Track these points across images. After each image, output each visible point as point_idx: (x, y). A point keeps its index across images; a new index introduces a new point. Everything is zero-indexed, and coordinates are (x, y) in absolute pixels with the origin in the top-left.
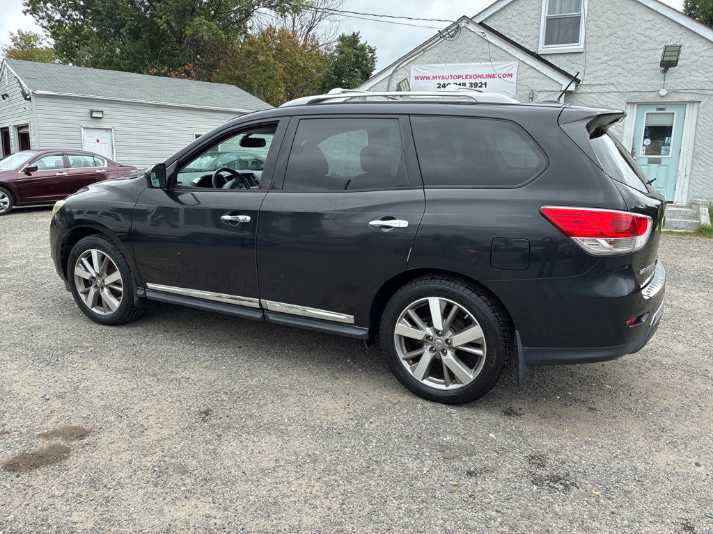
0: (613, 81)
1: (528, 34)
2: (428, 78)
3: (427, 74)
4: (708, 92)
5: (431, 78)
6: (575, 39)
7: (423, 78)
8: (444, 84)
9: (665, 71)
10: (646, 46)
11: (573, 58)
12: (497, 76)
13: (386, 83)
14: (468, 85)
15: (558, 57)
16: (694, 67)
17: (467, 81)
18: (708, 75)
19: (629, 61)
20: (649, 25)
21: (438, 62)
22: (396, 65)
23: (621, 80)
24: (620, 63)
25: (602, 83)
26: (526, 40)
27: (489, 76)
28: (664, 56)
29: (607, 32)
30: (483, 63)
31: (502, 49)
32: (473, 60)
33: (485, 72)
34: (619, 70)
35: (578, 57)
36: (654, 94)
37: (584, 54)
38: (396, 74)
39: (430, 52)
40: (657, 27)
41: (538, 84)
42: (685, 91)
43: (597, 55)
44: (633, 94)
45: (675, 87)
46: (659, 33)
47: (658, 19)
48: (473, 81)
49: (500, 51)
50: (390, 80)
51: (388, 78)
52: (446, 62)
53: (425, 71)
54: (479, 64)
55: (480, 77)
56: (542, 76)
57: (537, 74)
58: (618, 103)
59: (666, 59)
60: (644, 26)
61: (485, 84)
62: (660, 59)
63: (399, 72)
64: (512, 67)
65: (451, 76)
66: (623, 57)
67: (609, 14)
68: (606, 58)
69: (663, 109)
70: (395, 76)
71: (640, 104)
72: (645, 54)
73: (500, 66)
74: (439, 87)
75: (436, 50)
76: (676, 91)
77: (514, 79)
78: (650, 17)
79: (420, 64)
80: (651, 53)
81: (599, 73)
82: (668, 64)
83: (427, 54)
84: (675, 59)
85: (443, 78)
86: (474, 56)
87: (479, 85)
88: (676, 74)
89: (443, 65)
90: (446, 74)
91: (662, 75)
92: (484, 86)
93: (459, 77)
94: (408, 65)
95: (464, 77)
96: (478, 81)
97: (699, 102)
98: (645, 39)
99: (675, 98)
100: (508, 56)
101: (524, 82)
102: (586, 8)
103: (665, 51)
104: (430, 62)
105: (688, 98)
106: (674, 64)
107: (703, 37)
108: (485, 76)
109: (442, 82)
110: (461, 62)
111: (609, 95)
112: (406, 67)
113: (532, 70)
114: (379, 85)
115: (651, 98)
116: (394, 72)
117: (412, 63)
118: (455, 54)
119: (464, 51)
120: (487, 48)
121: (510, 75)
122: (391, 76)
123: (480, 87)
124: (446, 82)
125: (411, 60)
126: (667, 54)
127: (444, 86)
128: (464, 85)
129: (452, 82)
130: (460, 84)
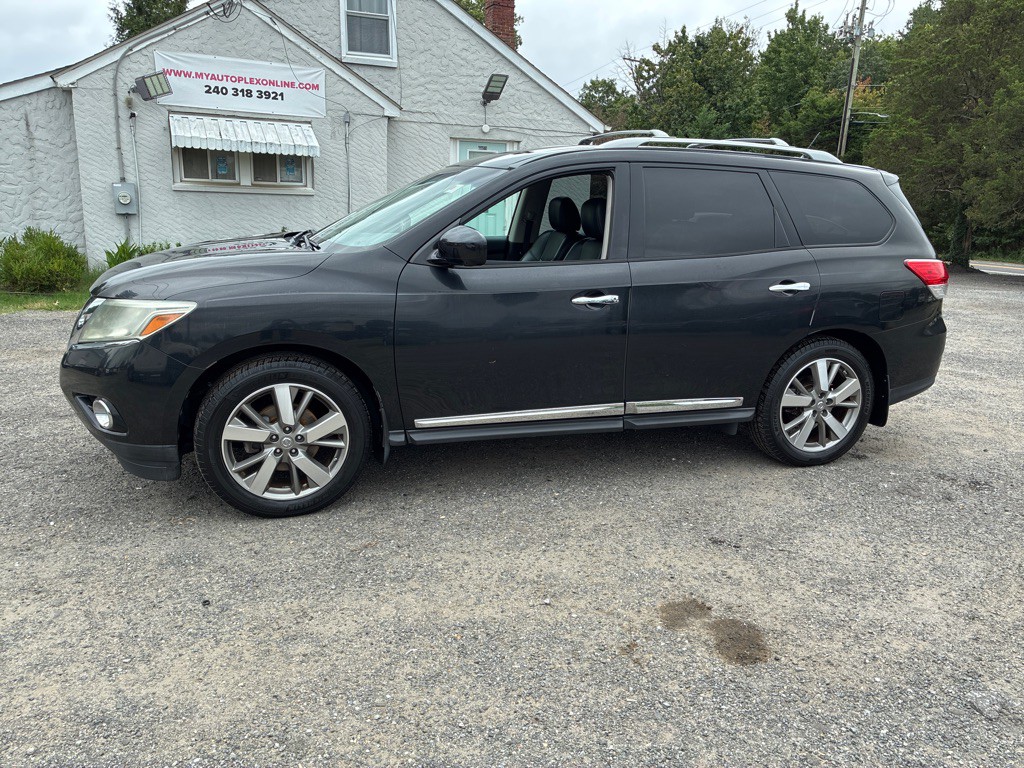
0: (433, 109)
1: (325, 32)
2: (188, 75)
3: (187, 68)
4: (526, 131)
5: (193, 75)
6: (386, 50)
7: (178, 74)
8: (217, 87)
9: (485, 104)
10: (464, 71)
11: (386, 73)
12: (297, 85)
13: (111, 74)
14: (255, 94)
15: (368, 70)
16: (511, 101)
17: (254, 88)
18: (525, 112)
19: (448, 86)
20: (465, 45)
21: (200, 51)
22: (128, 46)
23: (442, 110)
24: (440, 88)
25: (422, 110)
26: (324, 39)
27: (286, 84)
28: (488, 86)
29: (421, 46)
30: (274, 64)
31: (299, 47)
32: (259, 57)
33: (279, 77)
34: (439, 97)
35: (391, 73)
36: (476, 129)
37: (397, 71)
38: (127, 61)
39: (185, 32)
40: (473, 49)
41: (355, 104)
42: (506, 129)
43: (413, 73)
44: (456, 127)
45: (496, 124)
46: (475, 56)
47: (474, 41)
48: (263, 89)
49: (297, 49)
50: (117, 70)
51: (115, 65)
52: (215, 53)
53: (180, 63)
54: (268, 63)
55: (272, 83)
56: (357, 93)
57: (352, 91)
58: (442, 138)
59: (490, 90)
60: (461, 45)
61: (282, 94)
62: (483, 90)
63: (133, 58)
64: (317, 76)
65: (227, 77)
66: (442, 80)
67: (421, 23)
68: (422, 80)
69: (485, 148)
70: (126, 63)
71: (463, 141)
72: (463, 80)
73: (303, 72)
74: (208, 92)
75: (194, 32)
76: (497, 128)
77: (322, 91)
78: (465, 35)
79: (170, 50)
80: (470, 80)
81: (418, 98)
82: (489, 96)
83: (180, 35)
84: (498, 90)
85: (213, 77)
86: (259, 51)
87: (273, 95)
89: (212, 57)
90: (219, 72)
91: (482, 108)
92: (279, 97)
93: (240, 79)
94: (150, 49)
96: (271, 89)
97: (519, 142)
98: (462, 62)
99: (497, 136)
100: (309, 58)
101: (338, 98)
102: (395, 10)
103: (490, 80)
104: (187, 49)
105: (509, 137)
106: (496, 96)
107: (518, 68)
108: (279, 84)
109: (213, 84)
110: (241, 57)
111: (430, 126)
112: (144, 52)
113: (345, 83)
114: (96, 76)
115: (474, 134)
116: (124, 57)
117: (154, 47)
118: (229, 44)
119: (244, 41)
120: (279, 42)
121: (316, 87)
122: (118, 63)
123: (274, 98)
124: (220, 85)
125: (154, 40)
126: (492, 84)
127: (217, 90)
128: (249, 93)
129: (230, 86)
130: (242, 91)
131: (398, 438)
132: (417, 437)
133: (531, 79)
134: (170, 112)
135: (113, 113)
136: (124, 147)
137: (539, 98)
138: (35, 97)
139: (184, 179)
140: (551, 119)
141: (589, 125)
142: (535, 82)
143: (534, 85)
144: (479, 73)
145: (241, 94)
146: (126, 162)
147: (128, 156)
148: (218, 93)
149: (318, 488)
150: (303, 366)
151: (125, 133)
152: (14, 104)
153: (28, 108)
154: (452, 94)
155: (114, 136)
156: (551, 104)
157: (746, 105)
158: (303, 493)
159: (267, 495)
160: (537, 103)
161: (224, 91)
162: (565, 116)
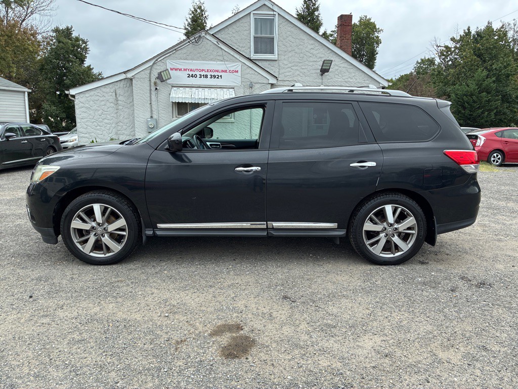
0: (294, 79)
1: (243, 46)
2: (180, 70)
3: (180, 67)
5: (183, 70)
6: (272, 52)
7: (176, 70)
8: (192, 75)
9: (322, 75)
10: (311, 59)
11: (272, 63)
12: (228, 71)
13: (148, 72)
14: (209, 76)
15: (263, 62)
16: (336, 73)
17: (209, 74)
18: (344, 78)
19: (303, 67)
20: (312, 47)
21: (186, 59)
22: (155, 59)
23: (299, 79)
24: (298, 68)
25: (289, 79)
26: (243, 49)
27: (223, 71)
28: (322, 66)
29: (290, 49)
30: (218, 62)
31: (230, 54)
32: (211, 60)
33: (220, 68)
34: (298, 72)
35: (274, 63)
37: (277, 62)
39: (180, 51)
40: (316, 48)
41: (255, 78)
43: (285, 62)
45: (327, 84)
46: (317, 52)
47: (317, 44)
48: (213, 74)
50: (151, 69)
51: (150, 68)
52: (192, 59)
53: (177, 65)
54: (215, 62)
55: (217, 71)
56: (256, 73)
57: (254, 72)
59: (324, 68)
60: (310, 47)
61: (221, 76)
62: (320, 68)
63: (158, 64)
64: (237, 66)
65: (197, 69)
66: (300, 65)
67: (290, 38)
68: (290, 65)
70: (155, 66)
72: (311, 64)
73: (230, 65)
74: (188, 77)
75: (184, 51)
77: (239, 74)
78: (312, 42)
79: (173, 59)
80: (314, 63)
81: (287, 74)
82: (324, 71)
83: (178, 52)
84: (328, 68)
85: (191, 70)
86: (212, 57)
87: (217, 77)
88: (328, 77)
89: (191, 61)
90: (193, 68)
91: (321, 77)
92: (220, 77)
93: (203, 70)
94: (165, 59)
95: (206, 71)
96: (216, 74)
98: (310, 55)
100: (234, 59)
101: (246, 76)
102: (277, 33)
103: (324, 63)
104: (181, 59)
106: (327, 71)
107: (340, 56)
108: (220, 71)
109: (191, 73)
110: (203, 60)
112: (163, 61)
113: (251, 69)
114: (142, 73)
116: (154, 64)
117: (167, 58)
118: (199, 55)
119: (205, 53)
120: (220, 52)
121: (237, 72)
122: (152, 66)
123: (218, 78)
124: (194, 73)
125: (167, 56)
126: (324, 65)
127: (192, 76)
128: (206, 76)
129: (198, 73)
130: (203, 75)
131: (149, 232)
132: (159, 233)
133: (347, 61)
134: (172, 87)
135: (148, 88)
136: (152, 103)
137: (352, 70)
138: (119, 82)
139: (177, 116)
140: (358, 80)
141: (380, 83)
142: (349, 62)
143: (349, 64)
144: (319, 60)
145: (203, 77)
146: (153, 109)
147: (154, 107)
148: (193, 77)
149: (114, 253)
150: (106, 196)
151: (153, 97)
152: (111, 86)
153: (116, 87)
154: (305, 71)
155: (149, 98)
156: (358, 73)
158: (108, 255)
159: (92, 254)
160: (350, 73)
161: (195, 76)
162: (366, 79)
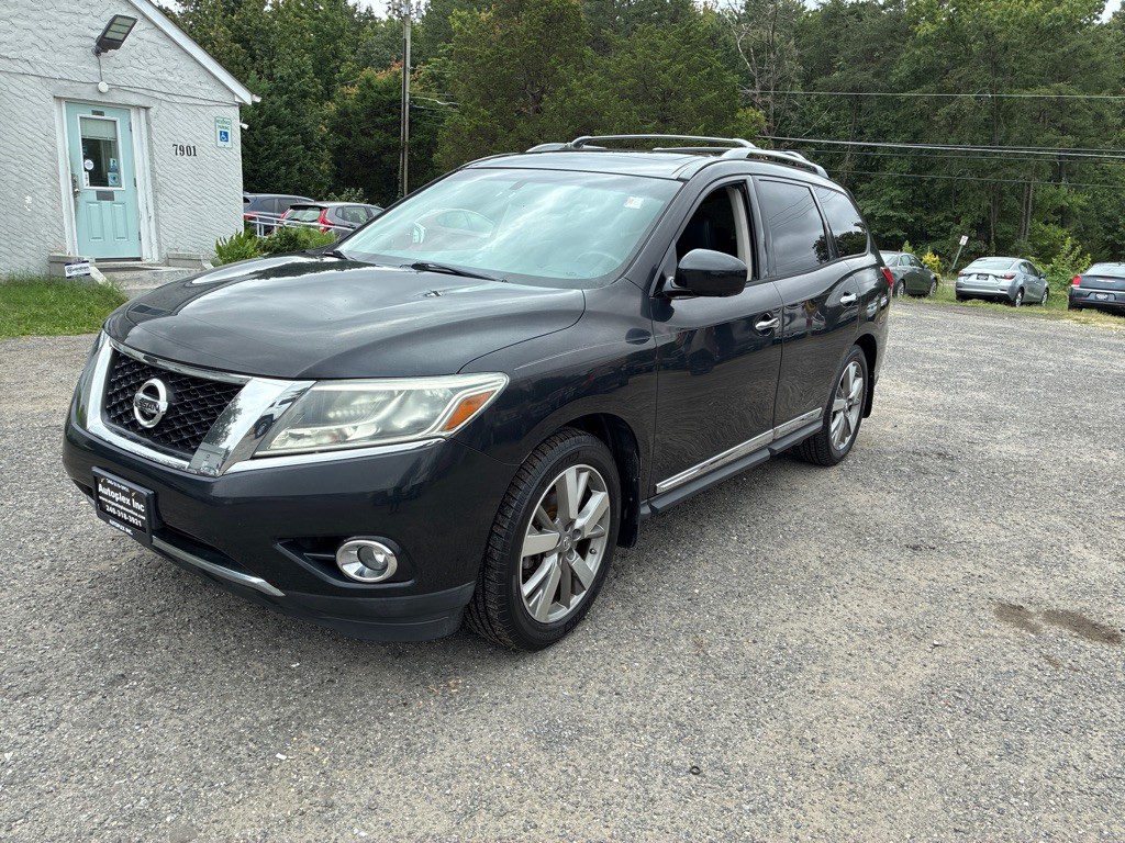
0: (26, 54)
4: (157, 95)
9: (97, 53)
16: (133, 52)
18: (153, 69)
19: (45, 25)
23: (38, 56)
24: (33, 26)
25: (10, 55)
28: (108, 29)
34: (31, 38)
36: (90, 87)
42: (130, 90)
44: (60, 83)
45: (115, 81)
58: (42, 96)
59: (109, 35)
62: (98, 34)
66: (35, 15)
69: (101, 114)
71: (70, 101)
72: (65, 18)
76: (118, 88)
80: (74, 18)
82: (106, 44)
84: (120, 37)
88: (112, 60)
91: (94, 58)
97: (147, 108)
99: (119, 98)
103: (112, 22)
105: (134, 100)
106: (116, 44)
111: (23, 78)
115: (87, 93)
126: (114, 27)
133: (156, 26)
137: (168, 52)
140: (187, 81)
141: (233, 93)
142: (162, 31)
143: (160, 34)
144: (86, 11)
154: (52, 36)
156: (184, 62)
157: (299, 76)
160: (166, 59)
162: (202, 78)
